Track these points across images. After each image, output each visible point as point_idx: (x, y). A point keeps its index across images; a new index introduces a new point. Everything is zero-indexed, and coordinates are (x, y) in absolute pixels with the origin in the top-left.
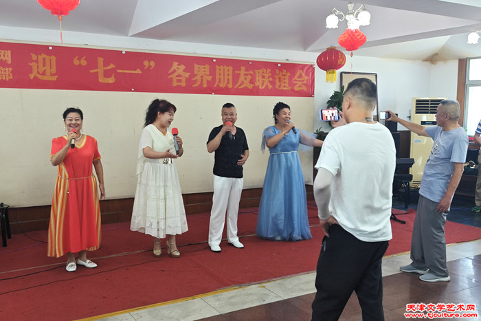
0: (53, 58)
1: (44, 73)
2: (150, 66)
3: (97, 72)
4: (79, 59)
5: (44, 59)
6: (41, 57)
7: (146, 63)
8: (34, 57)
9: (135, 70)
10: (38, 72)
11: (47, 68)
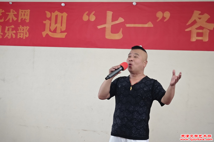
0: (65, 15)
1: (55, 31)
2: (164, 18)
3: (105, 28)
4: (89, 15)
5: (57, 16)
6: (54, 14)
7: (160, 15)
8: (48, 14)
9: (146, 24)
10: (50, 31)
11: (58, 25)
